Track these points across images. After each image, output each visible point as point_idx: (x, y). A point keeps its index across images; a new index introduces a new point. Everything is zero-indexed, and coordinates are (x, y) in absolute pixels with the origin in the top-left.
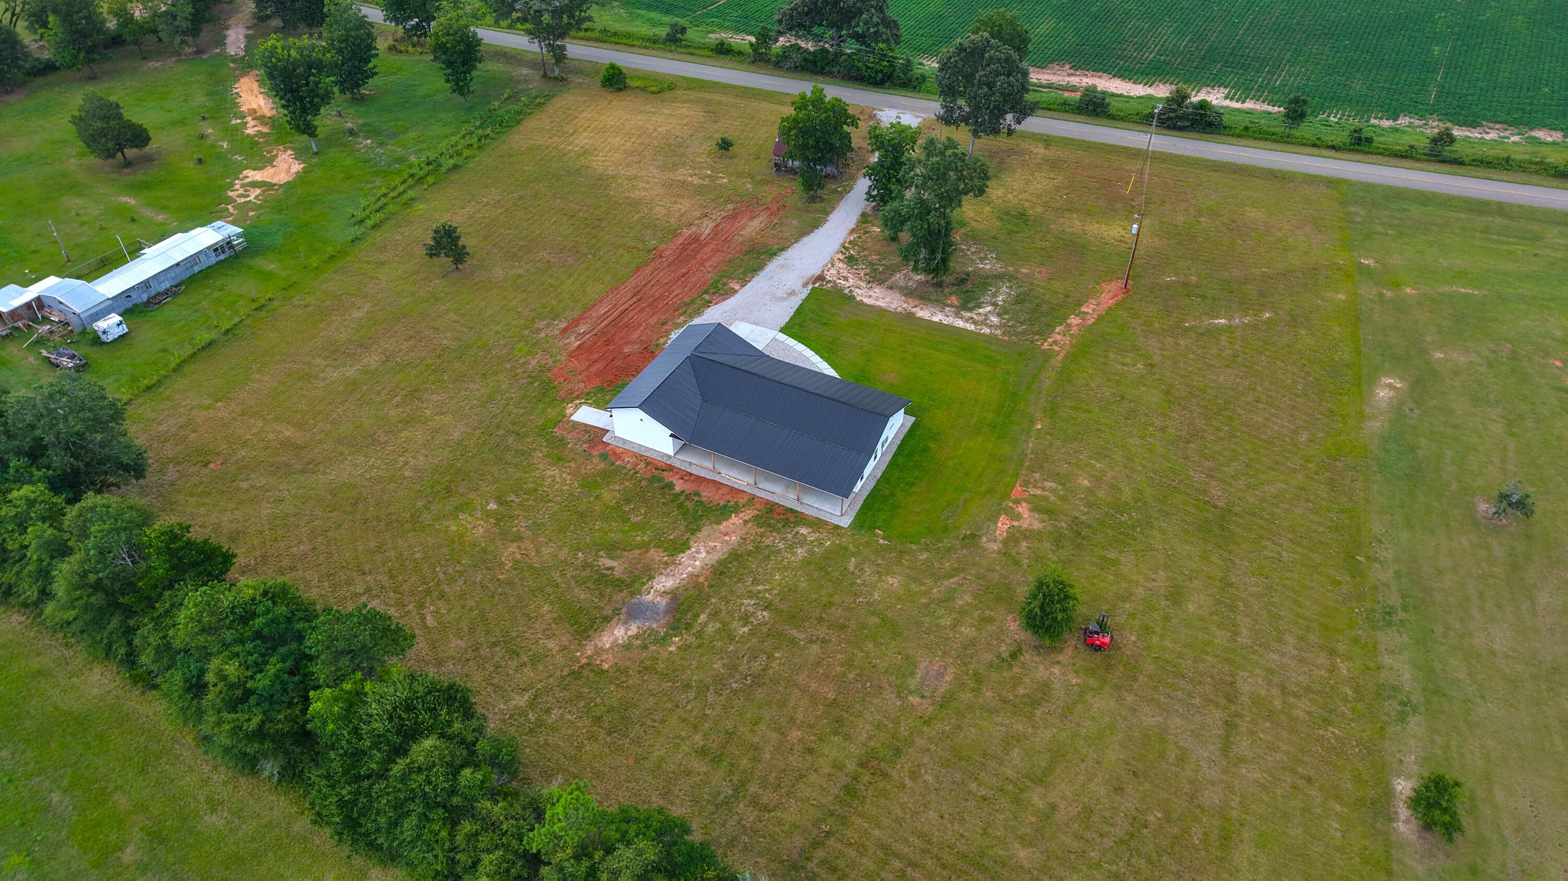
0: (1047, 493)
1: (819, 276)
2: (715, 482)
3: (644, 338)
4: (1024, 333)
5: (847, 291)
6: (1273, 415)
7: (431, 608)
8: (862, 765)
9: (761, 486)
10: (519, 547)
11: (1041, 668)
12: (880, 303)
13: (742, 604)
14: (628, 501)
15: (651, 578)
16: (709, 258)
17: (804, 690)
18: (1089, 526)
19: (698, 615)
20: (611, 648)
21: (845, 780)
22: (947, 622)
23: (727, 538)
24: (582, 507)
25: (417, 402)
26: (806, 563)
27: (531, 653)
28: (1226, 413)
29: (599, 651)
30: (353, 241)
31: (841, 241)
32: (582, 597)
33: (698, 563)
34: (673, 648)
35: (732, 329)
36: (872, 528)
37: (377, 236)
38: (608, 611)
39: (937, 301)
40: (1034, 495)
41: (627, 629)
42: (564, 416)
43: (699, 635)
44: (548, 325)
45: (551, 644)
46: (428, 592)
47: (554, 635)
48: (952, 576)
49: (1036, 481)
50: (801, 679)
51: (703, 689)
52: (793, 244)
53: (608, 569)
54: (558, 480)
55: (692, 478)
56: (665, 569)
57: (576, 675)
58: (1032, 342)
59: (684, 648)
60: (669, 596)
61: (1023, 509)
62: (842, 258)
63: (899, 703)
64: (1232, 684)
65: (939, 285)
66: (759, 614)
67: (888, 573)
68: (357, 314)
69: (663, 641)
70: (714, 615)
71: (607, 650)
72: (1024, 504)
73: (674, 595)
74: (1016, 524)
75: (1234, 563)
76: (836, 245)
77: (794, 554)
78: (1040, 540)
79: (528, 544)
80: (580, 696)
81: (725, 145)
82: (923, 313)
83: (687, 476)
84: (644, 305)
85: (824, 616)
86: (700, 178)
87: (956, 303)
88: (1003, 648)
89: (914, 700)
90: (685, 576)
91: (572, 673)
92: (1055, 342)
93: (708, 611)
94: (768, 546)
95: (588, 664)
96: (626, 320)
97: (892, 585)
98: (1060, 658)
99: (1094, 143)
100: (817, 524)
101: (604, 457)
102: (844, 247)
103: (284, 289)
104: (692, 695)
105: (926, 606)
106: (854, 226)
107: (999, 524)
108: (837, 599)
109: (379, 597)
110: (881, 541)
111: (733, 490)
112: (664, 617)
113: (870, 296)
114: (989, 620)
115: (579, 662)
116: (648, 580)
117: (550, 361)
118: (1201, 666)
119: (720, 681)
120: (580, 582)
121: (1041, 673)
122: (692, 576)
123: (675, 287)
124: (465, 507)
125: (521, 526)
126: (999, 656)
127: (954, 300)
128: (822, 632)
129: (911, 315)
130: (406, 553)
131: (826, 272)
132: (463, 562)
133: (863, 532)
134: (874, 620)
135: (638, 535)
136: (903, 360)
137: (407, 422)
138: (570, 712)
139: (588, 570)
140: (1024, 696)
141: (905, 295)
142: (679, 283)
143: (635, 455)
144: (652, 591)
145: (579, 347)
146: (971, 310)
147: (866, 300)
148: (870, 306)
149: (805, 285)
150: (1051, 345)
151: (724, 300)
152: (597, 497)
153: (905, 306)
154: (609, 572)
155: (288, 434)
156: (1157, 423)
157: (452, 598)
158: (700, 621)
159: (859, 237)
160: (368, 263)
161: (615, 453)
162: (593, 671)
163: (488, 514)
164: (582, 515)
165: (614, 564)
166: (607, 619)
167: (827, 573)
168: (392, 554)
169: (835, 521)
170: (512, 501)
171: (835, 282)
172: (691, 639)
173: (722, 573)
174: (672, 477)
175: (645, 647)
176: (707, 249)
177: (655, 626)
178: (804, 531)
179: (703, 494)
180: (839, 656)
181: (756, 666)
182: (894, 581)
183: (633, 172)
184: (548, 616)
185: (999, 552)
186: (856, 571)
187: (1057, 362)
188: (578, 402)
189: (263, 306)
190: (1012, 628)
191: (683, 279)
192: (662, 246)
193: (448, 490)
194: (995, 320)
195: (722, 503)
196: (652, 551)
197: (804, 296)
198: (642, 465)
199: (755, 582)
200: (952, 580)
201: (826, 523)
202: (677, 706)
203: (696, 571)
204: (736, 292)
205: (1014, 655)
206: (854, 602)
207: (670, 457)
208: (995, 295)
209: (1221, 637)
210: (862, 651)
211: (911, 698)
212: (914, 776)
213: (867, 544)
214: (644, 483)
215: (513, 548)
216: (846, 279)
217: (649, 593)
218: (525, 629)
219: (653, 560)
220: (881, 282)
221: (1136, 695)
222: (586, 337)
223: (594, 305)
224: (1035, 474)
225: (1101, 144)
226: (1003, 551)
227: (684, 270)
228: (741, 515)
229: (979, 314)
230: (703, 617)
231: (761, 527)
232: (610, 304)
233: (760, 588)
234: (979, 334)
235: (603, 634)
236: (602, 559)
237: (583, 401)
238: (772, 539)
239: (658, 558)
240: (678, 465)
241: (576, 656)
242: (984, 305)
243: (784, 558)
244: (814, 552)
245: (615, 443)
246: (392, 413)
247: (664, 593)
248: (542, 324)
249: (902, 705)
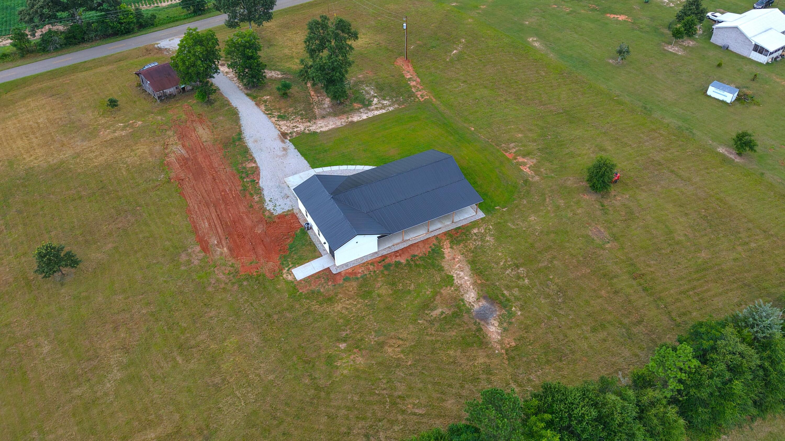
0: (517, 148)
1: (282, 134)
2: (412, 245)
3: (256, 220)
4: (405, 100)
5: (307, 132)
7: (409, 407)
8: (635, 279)
9: (430, 230)
10: (391, 346)
11: (614, 201)
12: (331, 127)
13: (508, 274)
14: (394, 285)
15: (463, 300)
17: (579, 278)
18: (546, 148)
19: (503, 295)
20: (501, 336)
21: (640, 288)
22: (570, 214)
23: (457, 260)
24: (382, 306)
25: (195, 349)
26: (497, 239)
27: (481, 372)
29: (501, 342)
31: (262, 113)
32: (454, 334)
33: (466, 278)
34: (519, 313)
36: (493, 209)
38: (474, 328)
39: (352, 110)
40: (515, 152)
41: (493, 325)
42: (292, 282)
43: (517, 299)
44: (189, 255)
45: (481, 360)
46: (394, 404)
47: (474, 356)
48: (545, 199)
49: (506, 147)
50: (572, 276)
51: (554, 313)
52: (240, 128)
53: (441, 314)
54: (349, 307)
55: (400, 252)
56: (460, 292)
57: (511, 359)
58: (414, 101)
59: (522, 308)
60: (481, 299)
61: (521, 159)
62: (276, 119)
63: (607, 251)
65: (342, 103)
66: (519, 271)
67: (526, 218)
69: (511, 314)
70: (508, 287)
71: (502, 339)
72: (518, 158)
73: (482, 297)
74: (528, 166)
77: (488, 241)
78: (543, 164)
79: (392, 342)
80: (528, 363)
81: (112, 103)
82: (355, 119)
83: (397, 254)
84: (223, 206)
85: (538, 250)
86: (122, 130)
87: (360, 106)
88: (597, 206)
89: (608, 246)
90: (471, 287)
91: (509, 360)
92: (421, 96)
93: (503, 289)
94: (475, 248)
95: (507, 350)
96: (227, 219)
97: (535, 219)
99: (286, 9)
100: (475, 224)
101: (346, 279)
102: (268, 114)
104: (555, 318)
105: (556, 216)
106: (253, 103)
107: (524, 170)
108: (530, 241)
109: (378, 431)
110: (504, 210)
111: (425, 242)
112: (494, 307)
113: (321, 127)
114: (578, 202)
115: (502, 354)
116: (463, 302)
117: (229, 268)
119: (553, 305)
120: (442, 330)
121: (617, 203)
122: (473, 284)
123: (220, 187)
124: (330, 359)
125: (372, 339)
126: (600, 210)
127: (357, 105)
128: (547, 256)
129: (352, 123)
130: (348, 404)
131: (282, 130)
132: (381, 377)
133: (493, 212)
134: (552, 236)
135: (425, 292)
136: (384, 142)
138: (536, 371)
139: (435, 323)
140: (626, 213)
141: (335, 116)
143: (360, 266)
144: (473, 304)
145: (230, 250)
146: (370, 105)
147: (322, 130)
148: (329, 131)
149: (283, 142)
150: (422, 98)
151: (259, 174)
152: (379, 296)
153: (343, 121)
156: (502, 99)
158: (508, 295)
159: (266, 106)
161: (350, 274)
162: (513, 350)
163: (348, 350)
164: (388, 308)
165: (439, 310)
166: (479, 330)
168: (343, 412)
169: (478, 218)
170: (347, 335)
171: (294, 131)
172: (519, 303)
173: (481, 272)
174: (392, 259)
175: (510, 323)
176: (201, 160)
177: (498, 313)
178: (475, 231)
179: (416, 254)
180: (567, 257)
181: (553, 287)
182: (532, 218)
184: (458, 353)
185: (542, 179)
186: (517, 227)
187: (436, 102)
188: (285, 271)
190: (587, 198)
192: (173, 175)
193: (307, 362)
194: (386, 102)
195: (429, 250)
196: (442, 291)
197: (292, 147)
198: (371, 267)
199: (498, 263)
200: (547, 201)
201: (476, 221)
202: (560, 327)
203: (471, 280)
204: (257, 168)
205: (602, 205)
206: (537, 236)
207: (376, 253)
208: (368, 93)
210: (569, 248)
211: (606, 246)
212: (649, 266)
213: (502, 215)
214: (386, 273)
215: (388, 349)
216: (296, 127)
218: (460, 368)
219: (449, 294)
220: (314, 118)
222: (224, 243)
223: (195, 228)
224: (502, 146)
225: (289, 8)
226: (541, 177)
227: (209, 177)
228: (445, 247)
229: (376, 104)
230: (506, 292)
231: (460, 244)
232: (203, 220)
233: (502, 264)
234: (390, 111)
235: (489, 335)
236: (432, 314)
237: (287, 269)
238: (471, 244)
239: (450, 291)
240: (385, 253)
241: (498, 353)
242: (372, 99)
243: (489, 246)
244: (492, 234)
245: (342, 270)
246: (191, 366)
247: (477, 300)
248: (184, 258)
249: (608, 251)
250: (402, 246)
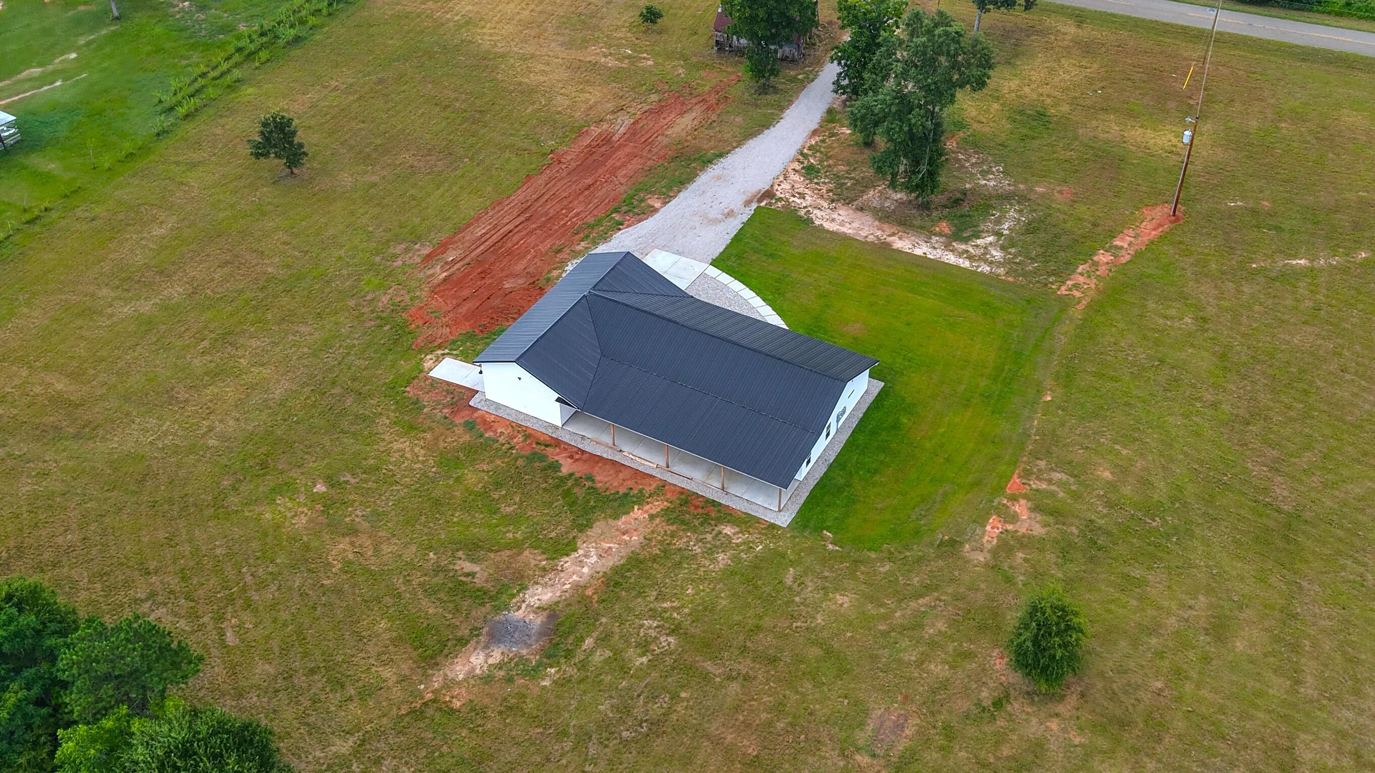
0: (1054, 488)
1: (767, 191)
2: (614, 463)
3: (531, 270)
4: (1036, 272)
5: (802, 213)
6: (1364, 389)
7: (233, 621)
9: (675, 469)
10: (352, 544)
11: (1034, 721)
12: (846, 230)
13: (642, 626)
14: (498, 485)
15: (523, 588)
16: (623, 165)
17: (717, 742)
18: (1108, 533)
19: (582, 639)
20: (465, 680)
22: (912, 656)
23: (626, 537)
24: (437, 493)
25: (230, 348)
27: (360, 684)
28: (1300, 386)
29: (449, 684)
30: (158, 135)
31: (799, 146)
32: (431, 611)
33: (585, 570)
34: (546, 683)
35: (649, 261)
36: (818, 529)
37: (190, 128)
38: (464, 631)
39: (922, 228)
40: (1037, 490)
41: (488, 656)
42: (421, 371)
43: (583, 665)
44: (407, 250)
45: (387, 673)
46: (231, 600)
47: (392, 660)
48: (922, 596)
49: (1040, 470)
50: (714, 728)
51: (583, 737)
52: (735, 148)
53: (467, 575)
54: (408, 455)
55: (585, 456)
56: (542, 577)
57: (417, 714)
58: (1046, 285)
59: (562, 683)
60: (545, 613)
61: (1021, 508)
62: (798, 168)
63: (842, 764)
64: (1289, 750)
65: (926, 207)
66: (662, 639)
67: (836, 590)
68: (158, 231)
69: (535, 672)
70: (604, 640)
71: (459, 683)
72: (1023, 502)
73: (551, 612)
74: (1010, 527)
75: (1301, 588)
76: (792, 152)
77: (714, 561)
78: (1041, 550)
79: (365, 541)
80: (420, 743)
81: (651, 16)
82: (902, 244)
83: (578, 454)
84: (534, 226)
85: (748, 644)
86: (617, 59)
87: (947, 231)
88: (985, 694)
89: (862, 759)
90: (568, 586)
91: (413, 711)
92: (1075, 286)
93: (595, 635)
94: (680, 549)
95: (434, 701)
96: (509, 245)
98: (1060, 708)
99: (1143, 20)
100: (746, 521)
101: (470, 426)
102: (802, 154)
103: (66, 196)
104: (568, 745)
105: (885, 634)
106: (816, 126)
107: (988, 528)
108: (767, 622)
109: (165, 604)
110: (830, 547)
111: (638, 474)
112: (537, 641)
113: (833, 220)
114: (968, 656)
115: (422, 697)
116: (519, 592)
117: (407, 298)
118: (1248, 725)
119: (606, 727)
120: (430, 592)
121: (1033, 728)
122: (576, 587)
123: (576, 202)
124: (285, 488)
125: (357, 515)
126: (978, 704)
127: (944, 227)
128: (744, 666)
129: (887, 246)
130: (204, 548)
131: (776, 187)
132: (278, 561)
133: (806, 534)
134: (815, 652)
135: (508, 531)
136: (872, 305)
137: (215, 375)
139: (442, 575)
140: (1008, 758)
141: (880, 220)
142: (581, 198)
143: (511, 424)
144: (524, 606)
145: (445, 280)
146: (966, 240)
147: (827, 225)
148: (832, 233)
149: (747, 203)
150: (1070, 290)
151: (640, 221)
152: (458, 480)
153: (879, 233)
154: (469, 579)
155: (59, 387)
156: (1207, 396)
157: (261, 608)
158: (584, 647)
159: (823, 141)
160: (177, 163)
161: (484, 422)
162: (441, 709)
163: (314, 498)
164: (437, 503)
165: (476, 568)
166: (462, 642)
167: (756, 587)
168: (187, 548)
169: (770, 518)
170: (347, 482)
171: (787, 200)
172: (572, 671)
173: (617, 584)
174: (558, 454)
175: (510, 680)
176: (621, 154)
177: (524, 652)
178: (728, 530)
179: (598, 478)
180: (766, 699)
181: (656, 709)
182: (844, 601)
183: (529, 49)
184: (387, 636)
185: (986, 565)
186: (795, 586)
187: (1077, 312)
188: (440, 352)
189: (38, 218)
190: (998, 667)
191: (587, 192)
192: (562, 149)
193: (264, 465)
194: (997, 254)
195: (622, 491)
196: (527, 553)
197: (745, 218)
198: (520, 438)
199: (661, 597)
200: (921, 601)
201: (758, 520)
202: (548, 760)
203: (583, 581)
204: (656, 210)
205: (998, 704)
206: (790, 627)
207: (556, 428)
208: (998, 222)
209: (1277, 687)
210: (797, 692)
211: (858, 757)
213: (811, 550)
214: (520, 462)
215: (344, 544)
216: (802, 196)
217: (519, 608)
218: (354, 652)
219: (527, 565)
220: (848, 202)
221: (1159, 761)
222: (456, 267)
223: (468, 225)
224: (1039, 462)
225: (1151, 21)
226: (992, 563)
227: (589, 181)
228: (647, 507)
229: (977, 246)
230: (589, 642)
231: (672, 524)
232: (490, 224)
233: (667, 605)
234: (975, 273)
235: (456, 660)
236: (459, 562)
237: (447, 351)
238: (685, 540)
239: (533, 562)
240: (566, 438)
241: (419, 690)
242: (984, 235)
243: (700, 566)
244: (740, 559)
245: (485, 409)
246: (197, 362)
247: (538, 608)
248: (399, 249)
249: (845, 766)
250: (598, 451)
